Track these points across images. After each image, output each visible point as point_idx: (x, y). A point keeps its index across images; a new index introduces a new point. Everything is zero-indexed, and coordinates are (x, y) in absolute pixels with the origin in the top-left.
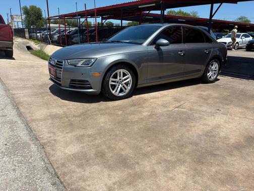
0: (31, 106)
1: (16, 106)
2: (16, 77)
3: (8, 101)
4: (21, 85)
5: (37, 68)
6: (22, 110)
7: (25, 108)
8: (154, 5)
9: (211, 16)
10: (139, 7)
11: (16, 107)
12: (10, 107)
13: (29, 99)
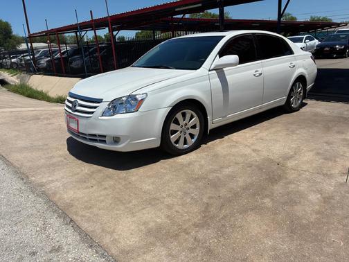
0: (95, 210)
1: (65, 215)
2: (21, 144)
3: (41, 204)
4: (43, 161)
5: (47, 119)
6: (85, 226)
7: (89, 220)
8: (200, 5)
9: (280, 15)
10: (176, 10)
11: (69, 220)
12: (55, 221)
13: (79, 194)
